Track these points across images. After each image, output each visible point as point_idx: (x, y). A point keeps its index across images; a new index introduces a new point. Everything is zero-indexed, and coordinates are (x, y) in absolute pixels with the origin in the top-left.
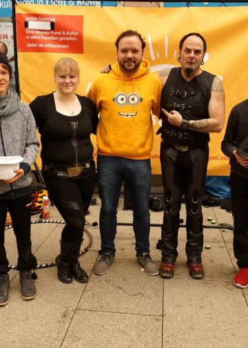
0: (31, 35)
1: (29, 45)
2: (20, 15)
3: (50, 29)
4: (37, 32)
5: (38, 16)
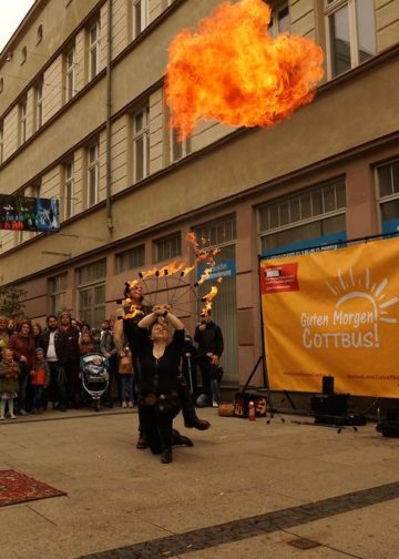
0: (267, 281)
1: (268, 289)
2: (263, 268)
3: (278, 275)
4: (272, 279)
5: (272, 267)
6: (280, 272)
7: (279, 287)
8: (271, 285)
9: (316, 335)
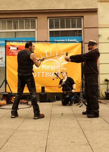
0: (11, 51)
1: (10, 54)
2: (8, 46)
3: (16, 49)
4: (13, 50)
5: (13, 46)
7: (16, 54)
8: (12, 53)
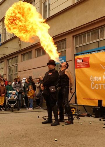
2: (76, 59)
3: (82, 61)
4: (79, 63)
6: (82, 60)
7: (82, 66)
8: (79, 65)
9: (96, 84)
